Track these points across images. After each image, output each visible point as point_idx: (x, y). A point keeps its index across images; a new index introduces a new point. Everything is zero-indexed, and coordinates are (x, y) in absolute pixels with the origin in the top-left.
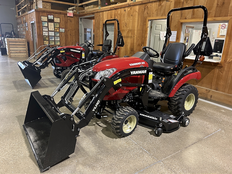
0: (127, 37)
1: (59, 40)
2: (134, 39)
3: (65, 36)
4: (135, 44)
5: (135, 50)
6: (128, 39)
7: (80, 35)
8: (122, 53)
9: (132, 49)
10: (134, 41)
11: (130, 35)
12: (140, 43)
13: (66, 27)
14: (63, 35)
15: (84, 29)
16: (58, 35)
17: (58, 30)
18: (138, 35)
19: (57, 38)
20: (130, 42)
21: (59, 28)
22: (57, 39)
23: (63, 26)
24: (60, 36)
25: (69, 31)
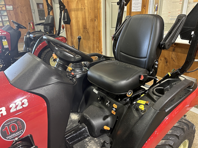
0: (77, 10)
1: (7, 19)
2: (85, 12)
3: (15, 14)
4: (87, 19)
5: (88, 27)
6: (78, 12)
7: (33, 11)
8: (74, 32)
9: (85, 26)
10: (85, 15)
11: (80, 7)
12: (93, 17)
13: (13, 4)
14: (12, 13)
15: (37, 4)
16: (6, 14)
17: (4, 8)
18: (89, 6)
19: (5, 17)
20: (81, 17)
21: (5, 5)
22: (4, 19)
23: (10, 2)
24: (8, 14)
25: (18, 7)
